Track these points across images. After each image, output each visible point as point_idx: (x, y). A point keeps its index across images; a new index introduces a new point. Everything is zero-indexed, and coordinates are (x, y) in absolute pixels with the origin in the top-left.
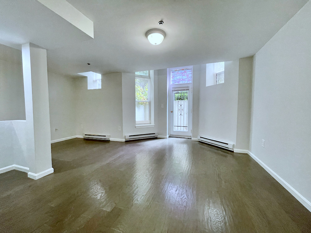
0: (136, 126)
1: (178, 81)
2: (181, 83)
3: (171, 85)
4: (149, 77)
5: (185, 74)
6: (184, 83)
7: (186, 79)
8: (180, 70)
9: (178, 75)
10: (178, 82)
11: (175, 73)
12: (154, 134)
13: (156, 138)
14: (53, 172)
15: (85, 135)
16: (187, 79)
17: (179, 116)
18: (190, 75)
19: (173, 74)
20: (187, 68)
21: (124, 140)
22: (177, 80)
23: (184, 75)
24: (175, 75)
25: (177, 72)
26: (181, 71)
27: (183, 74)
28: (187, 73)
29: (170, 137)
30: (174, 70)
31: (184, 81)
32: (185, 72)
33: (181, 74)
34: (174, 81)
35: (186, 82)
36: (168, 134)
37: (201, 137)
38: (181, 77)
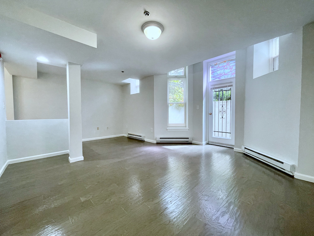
0: (168, 128)
1: (219, 76)
2: (223, 78)
3: (210, 82)
4: (184, 77)
5: (228, 66)
6: (226, 78)
7: (229, 73)
8: (221, 63)
9: (218, 70)
10: (218, 78)
11: (215, 68)
12: (188, 138)
13: (191, 144)
14: (83, 159)
15: (129, 134)
16: (231, 73)
17: (220, 120)
18: (234, 68)
19: (212, 69)
20: (230, 59)
21: (155, 142)
22: (217, 76)
23: (226, 69)
24: (214, 70)
25: (217, 66)
26: (223, 63)
27: (226, 67)
28: (230, 65)
29: (208, 144)
30: (213, 64)
31: (227, 76)
32: (228, 64)
33: (223, 68)
34: (213, 77)
35: (229, 77)
36: (206, 140)
37: (245, 148)
38: (222, 71)
